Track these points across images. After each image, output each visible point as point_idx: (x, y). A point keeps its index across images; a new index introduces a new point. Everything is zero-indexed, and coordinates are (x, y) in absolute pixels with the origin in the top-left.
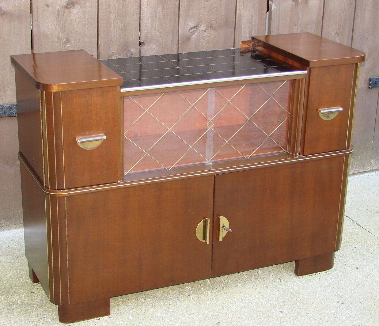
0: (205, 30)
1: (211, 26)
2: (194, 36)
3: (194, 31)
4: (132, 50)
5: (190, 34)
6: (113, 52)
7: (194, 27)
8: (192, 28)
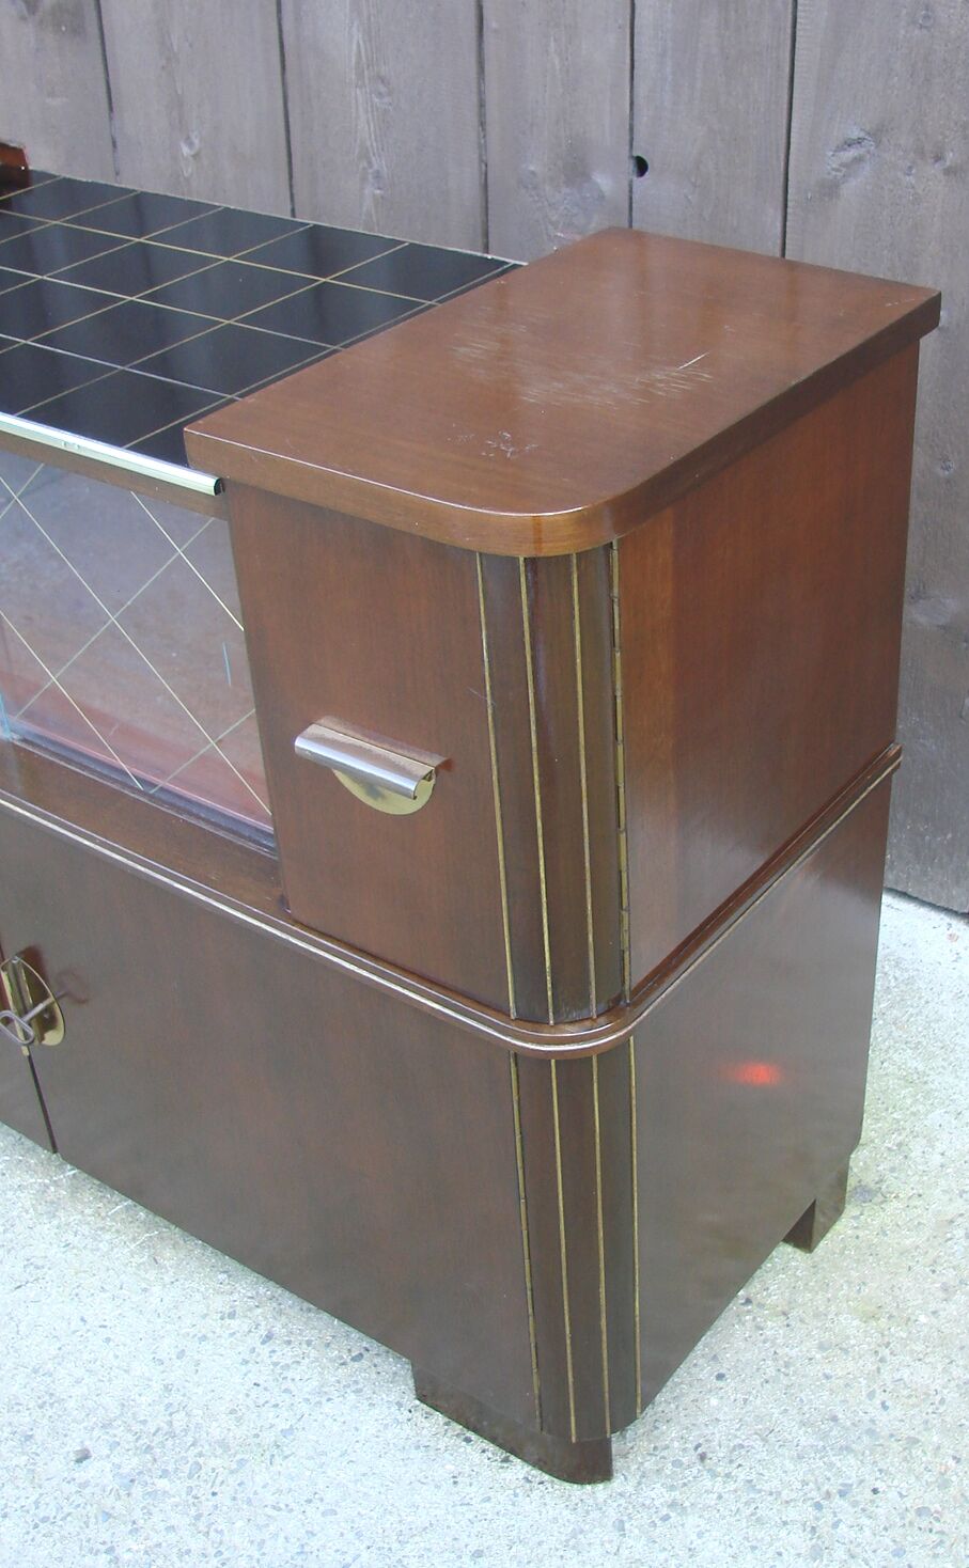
0: (910, 168)
1: (938, 158)
2: (853, 183)
3: (858, 160)
4: (599, 181)
5: (837, 170)
6: (532, 168)
7: (859, 141)
8: (849, 144)
